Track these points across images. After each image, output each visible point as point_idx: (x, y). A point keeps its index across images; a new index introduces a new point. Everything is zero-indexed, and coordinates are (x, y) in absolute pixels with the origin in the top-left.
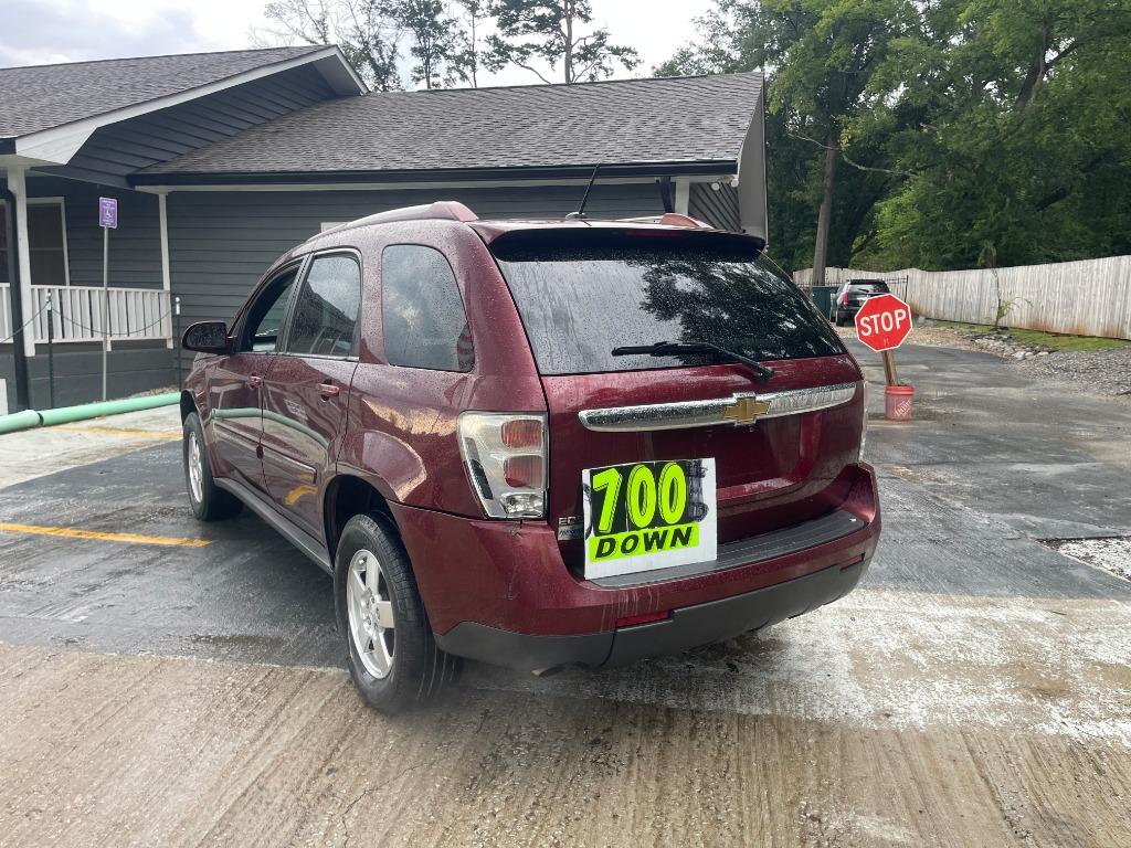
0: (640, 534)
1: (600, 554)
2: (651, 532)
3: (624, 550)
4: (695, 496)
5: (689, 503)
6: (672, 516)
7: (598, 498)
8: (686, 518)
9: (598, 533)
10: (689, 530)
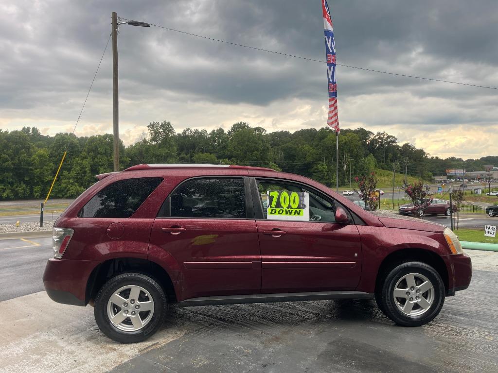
0: (284, 209)
1: (271, 213)
2: (287, 210)
3: (279, 213)
4: (302, 202)
5: (300, 203)
6: (295, 206)
7: (271, 199)
8: (299, 207)
9: (271, 207)
10: (300, 211)
